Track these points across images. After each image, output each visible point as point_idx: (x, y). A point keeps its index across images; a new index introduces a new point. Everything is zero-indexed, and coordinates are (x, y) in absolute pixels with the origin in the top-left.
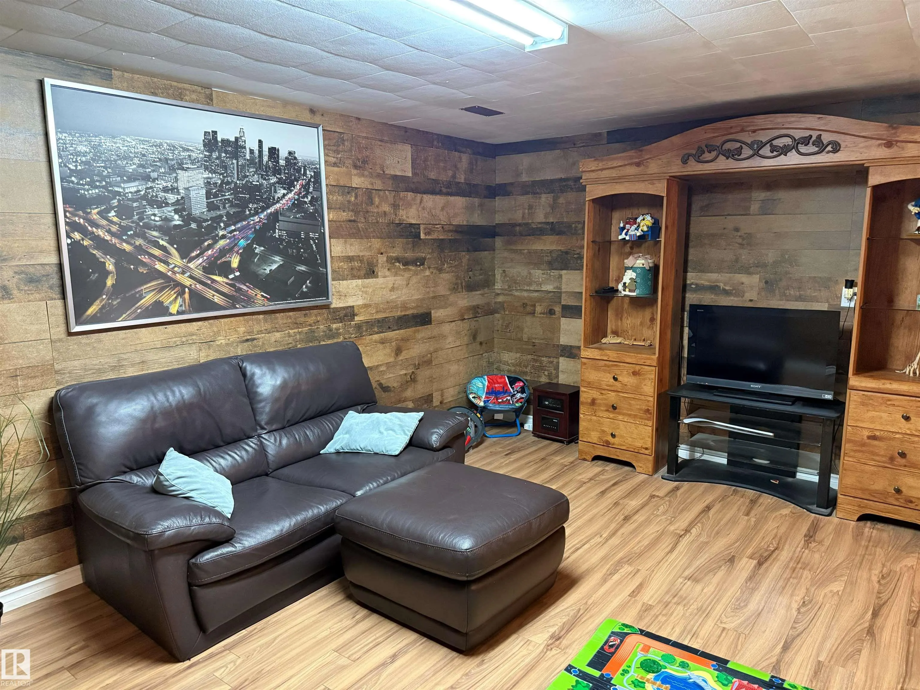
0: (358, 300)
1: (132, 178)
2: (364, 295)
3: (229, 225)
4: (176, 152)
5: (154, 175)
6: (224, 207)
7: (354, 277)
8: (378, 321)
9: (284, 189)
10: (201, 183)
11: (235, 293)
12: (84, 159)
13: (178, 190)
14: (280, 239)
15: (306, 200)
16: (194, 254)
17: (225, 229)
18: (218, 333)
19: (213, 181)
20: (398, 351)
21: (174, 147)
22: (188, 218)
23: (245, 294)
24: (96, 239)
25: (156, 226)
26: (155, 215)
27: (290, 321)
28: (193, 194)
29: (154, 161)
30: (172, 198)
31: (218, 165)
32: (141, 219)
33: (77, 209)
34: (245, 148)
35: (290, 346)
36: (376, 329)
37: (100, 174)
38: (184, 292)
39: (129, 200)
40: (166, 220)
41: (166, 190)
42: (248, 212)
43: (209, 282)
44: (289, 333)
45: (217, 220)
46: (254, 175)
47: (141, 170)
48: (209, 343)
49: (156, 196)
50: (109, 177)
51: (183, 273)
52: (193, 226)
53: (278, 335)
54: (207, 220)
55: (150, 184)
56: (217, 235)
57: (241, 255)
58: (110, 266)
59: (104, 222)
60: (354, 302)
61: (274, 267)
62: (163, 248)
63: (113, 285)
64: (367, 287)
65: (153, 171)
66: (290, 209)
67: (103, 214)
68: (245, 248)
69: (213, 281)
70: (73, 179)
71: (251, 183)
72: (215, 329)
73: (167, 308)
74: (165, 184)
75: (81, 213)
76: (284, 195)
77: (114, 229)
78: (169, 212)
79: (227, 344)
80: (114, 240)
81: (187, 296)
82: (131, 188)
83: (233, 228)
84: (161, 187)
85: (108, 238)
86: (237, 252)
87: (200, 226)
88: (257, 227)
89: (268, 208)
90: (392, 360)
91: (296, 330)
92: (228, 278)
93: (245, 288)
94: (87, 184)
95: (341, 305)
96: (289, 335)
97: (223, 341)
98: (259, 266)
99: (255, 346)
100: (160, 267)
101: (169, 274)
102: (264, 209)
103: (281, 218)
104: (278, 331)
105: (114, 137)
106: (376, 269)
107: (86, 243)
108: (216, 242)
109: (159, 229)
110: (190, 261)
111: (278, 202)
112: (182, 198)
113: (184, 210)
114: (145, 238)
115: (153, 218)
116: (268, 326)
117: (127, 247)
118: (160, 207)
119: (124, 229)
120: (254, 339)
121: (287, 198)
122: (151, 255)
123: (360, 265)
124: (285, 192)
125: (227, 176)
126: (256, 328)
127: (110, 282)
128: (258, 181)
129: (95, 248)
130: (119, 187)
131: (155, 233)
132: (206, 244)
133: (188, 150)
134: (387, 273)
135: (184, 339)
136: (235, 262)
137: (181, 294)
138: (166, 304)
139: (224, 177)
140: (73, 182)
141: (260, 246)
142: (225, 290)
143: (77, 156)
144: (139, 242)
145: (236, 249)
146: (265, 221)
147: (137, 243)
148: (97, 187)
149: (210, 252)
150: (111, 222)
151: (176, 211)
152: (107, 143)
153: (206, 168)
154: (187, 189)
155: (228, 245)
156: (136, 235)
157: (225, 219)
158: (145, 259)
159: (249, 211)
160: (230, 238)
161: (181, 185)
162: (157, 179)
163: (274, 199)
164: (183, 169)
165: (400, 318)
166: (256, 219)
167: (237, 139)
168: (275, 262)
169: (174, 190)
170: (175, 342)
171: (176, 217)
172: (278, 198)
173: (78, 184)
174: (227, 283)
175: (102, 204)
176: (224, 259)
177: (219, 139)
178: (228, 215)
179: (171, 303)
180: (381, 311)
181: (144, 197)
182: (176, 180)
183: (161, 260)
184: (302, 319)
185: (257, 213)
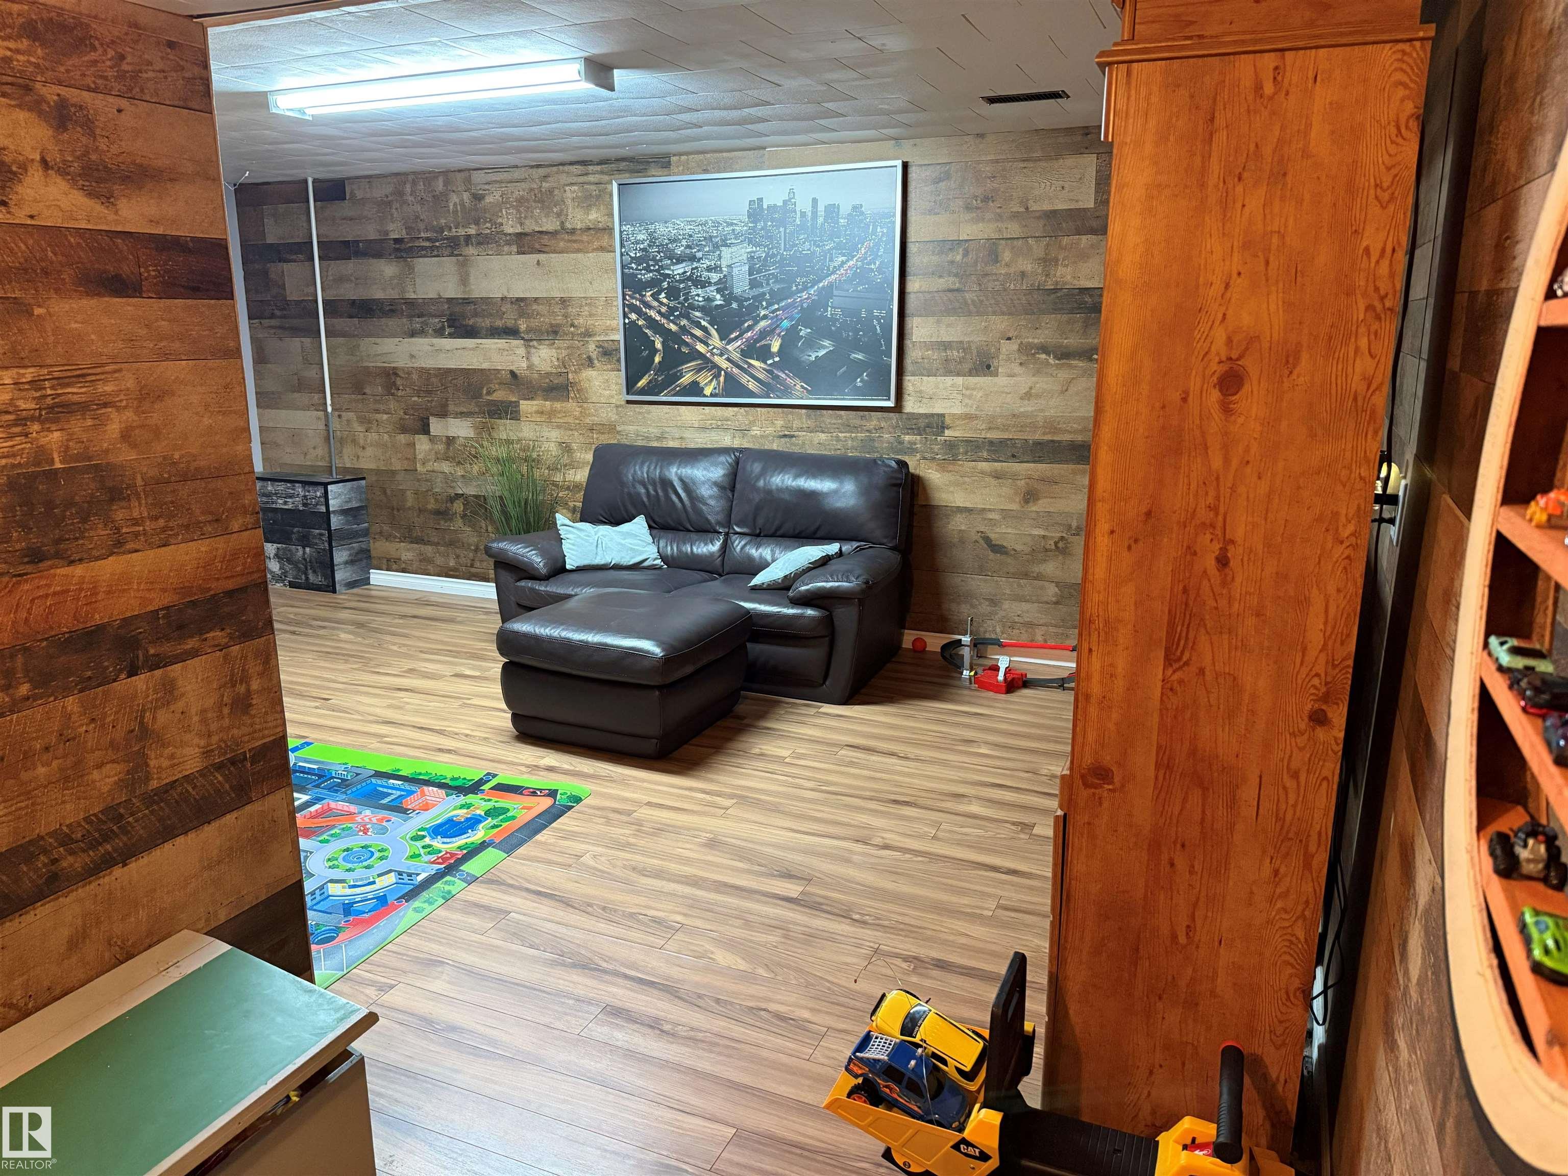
0: (951, 406)
1: (680, 260)
2: (967, 401)
3: (773, 304)
4: (720, 229)
5: (699, 255)
6: (768, 284)
7: (948, 373)
8: (991, 443)
9: (844, 255)
10: (745, 257)
11: (771, 381)
12: (642, 246)
13: (721, 268)
14: (834, 320)
15: (873, 266)
16: (732, 336)
17: (767, 308)
18: (752, 423)
19: (757, 255)
20: (1030, 496)
21: (718, 223)
22: (729, 298)
23: (783, 383)
24: (649, 319)
25: (699, 306)
26: (698, 295)
27: (840, 421)
28: (735, 271)
29: (700, 241)
30: (715, 277)
31: (763, 237)
32: (686, 300)
33: (634, 293)
34: (795, 211)
35: (838, 452)
36: (985, 454)
37: (654, 259)
38: (720, 375)
39: (677, 281)
40: (709, 300)
41: (709, 269)
42: (794, 288)
43: (746, 366)
44: (837, 437)
45: (759, 298)
46: (804, 243)
47: (688, 251)
48: (743, 431)
49: (701, 276)
50: (661, 260)
51: (721, 355)
52: (734, 305)
53: (823, 436)
54: (749, 299)
55: (695, 265)
56: (759, 315)
57: (783, 338)
58: (659, 345)
59: (655, 304)
60: (945, 408)
61: (821, 353)
62: (704, 329)
63: (660, 362)
64: (973, 389)
65: (699, 251)
66: (850, 281)
67: (655, 296)
68: (787, 330)
69: (750, 365)
70: (633, 265)
71: (801, 252)
72: (751, 418)
73: (703, 389)
74: (709, 263)
75: (637, 296)
76: (843, 263)
77: (664, 309)
78: (711, 291)
79: (762, 436)
80: (664, 321)
81: (722, 379)
82: (679, 270)
83: (776, 306)
84: (705, 266)
85: (658, 318)
86: (779, 335)
87: (741, 306)
88: (805, 305)
89: (820, 281)
90: (1015, 507)
91: (848, 435)
92: (766, 363)
93: (783, 376)
94: (644, 269)
95: (922, 411)
96: (838, 439)
97: (758, 432)
98: (802, 351)
99: (792, 444)
100: (701, 348)
101: (708, 355)
102: (814, 283)
103: (835, 292)
104: (823, 432)
105: (666, 222)
106: (994, 363)
107: (640, 323)
108: (756, 322)
109: (702, 309)
110: (728, 343)
111: (833, 273)
112: (725, 276)
113: (726, 288)
114: (688, 317)
115: (696, 298)
116: (810, 423)
117: (673, 327)
118: (703, 287)
119: (671, 310)
120: (793, 436)
121: (846, 266)
122: (693, 335)
123: (962, 355)
124: (844, 258)
125: (772, 248)
126: (796, 424)
127: (657, 359)
128: (809, 250)
129: (647, 328)
130: (669, 269)
131: (698, 314)
132: (746, 325)
133: (732, 224)
134: (1018, 369)
135: (719, 423)
136: (775, 347)
137: (717, 376)
138: (702, 385)
139: (769, 249)
140: (632, 268)
141: (806, 328)
142: (761, 376)
143: (637, 244)
144: (684, 322)
145: (777, 331)
146: (816, 298)
147: (682, 324)
148: (651, 271)
149: (749, 334)
150: (661, 303)
151: (718, 291)
152: (661, 229)
153: (750, 242)
154: (729, 266)
155: (771, 324)
156: (681, 316)
157: (767, 297)
158: (688, 339)
159: (796, 286)
160: (772, 318)
161: (724, 263)
162: (702, 258)
163: (828, 269)
164: (726, 245)
165: (1038, 444)
166: (804, 295)
167: (785, 202)
168: (824, 347)
169: (716, 269)
170: (711, 424)
171: (718, 297)
172: (835, 267)
173: (637, 269)
174: (764, 369)
175: (654, 287)
176: (763, 343)
177: (765, 207)
178: (772, 292)
179: (706, 384)
180: (998, 428)
181: (689, 278)
182: (720, 257)
183: (702, 341)
184: (858, 422)
185: (805, 288)
